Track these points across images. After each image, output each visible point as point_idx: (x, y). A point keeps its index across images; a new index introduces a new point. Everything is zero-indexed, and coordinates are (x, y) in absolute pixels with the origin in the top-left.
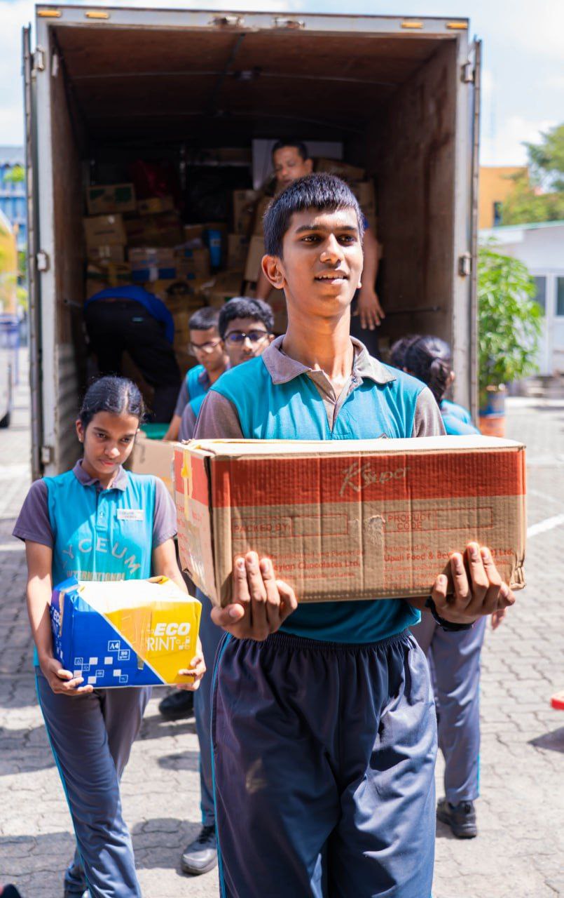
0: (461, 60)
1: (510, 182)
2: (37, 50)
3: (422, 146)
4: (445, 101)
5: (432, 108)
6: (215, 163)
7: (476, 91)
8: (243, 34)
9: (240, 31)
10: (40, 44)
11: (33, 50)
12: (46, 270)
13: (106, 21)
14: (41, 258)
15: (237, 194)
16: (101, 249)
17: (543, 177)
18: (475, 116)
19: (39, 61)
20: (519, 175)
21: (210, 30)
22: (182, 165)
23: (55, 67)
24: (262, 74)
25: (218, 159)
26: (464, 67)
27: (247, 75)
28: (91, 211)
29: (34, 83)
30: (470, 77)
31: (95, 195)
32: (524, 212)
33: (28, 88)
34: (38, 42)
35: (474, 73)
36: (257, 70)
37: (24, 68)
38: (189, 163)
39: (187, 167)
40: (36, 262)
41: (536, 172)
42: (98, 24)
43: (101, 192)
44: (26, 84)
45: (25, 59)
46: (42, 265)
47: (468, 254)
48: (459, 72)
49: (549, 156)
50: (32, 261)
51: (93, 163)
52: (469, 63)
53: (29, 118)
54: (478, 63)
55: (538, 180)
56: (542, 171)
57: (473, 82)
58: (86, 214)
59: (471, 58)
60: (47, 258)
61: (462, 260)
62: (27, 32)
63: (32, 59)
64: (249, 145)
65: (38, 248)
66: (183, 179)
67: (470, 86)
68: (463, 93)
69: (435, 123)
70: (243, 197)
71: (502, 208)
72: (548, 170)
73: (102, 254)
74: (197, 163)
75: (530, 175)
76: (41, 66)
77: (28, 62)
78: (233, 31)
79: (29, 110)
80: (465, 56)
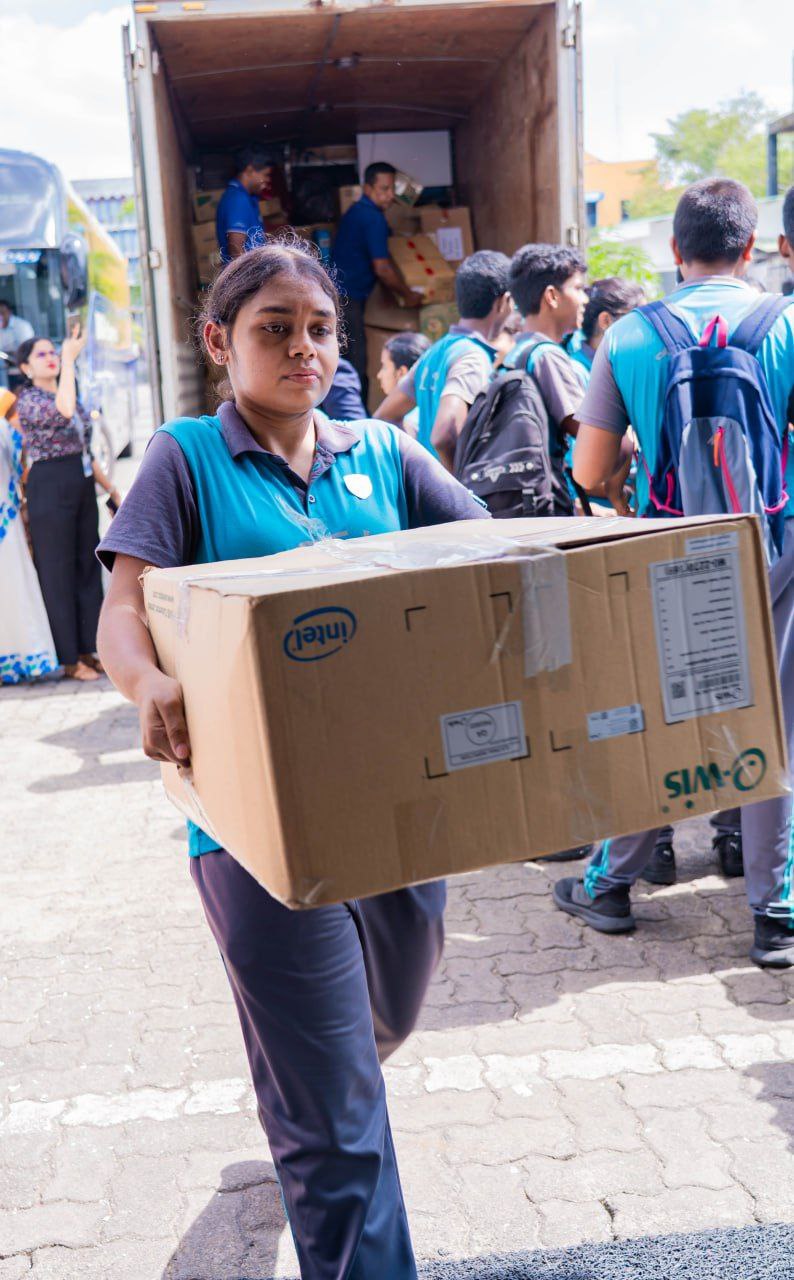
0: (561, 24)
1: (638, 177)
2: (138, 47)
3: (527, 121)
4: (545, 69)
5: (534, 80)
6: (319, 163)
7: (579, 55)
8: (339, 15)
9: (336, 12)
10: (140, 41)
11: (133, 48)
12: (158, 268)
13: (204, 13)
14: (153, 255)
15: (343, 190)
16: (211, 256)
17: (673, 169)
18: (578, 82)
19: (140, 58)
20: (646, 170)
21: (305, 13)
22: (288, 167)
23: (156, 63)
24: (362, 60)
25: (324, 157)
26: (564, 32)
27: (346, 62)
28: (199, 218)
29: (136, 84)
30: (570, 41)
31: (202, 201)
32: (655, 208)
33: (131, 86)
34: (138, 39)
35: (575, 37)
36: (356, 54)
37: (126, 67)
38: (294, 164)
39: (292, 168)
40: (149, 260)
41: (665, 165)
42: (194, 15)
43: (208, 199)
44: (128, 83)
45: (126, 57)
46: (154, 262)
47: (575, 225)
48: (559, 37)
49: (678, 147)
50: (145, 259)
51: (198, 170)
52: (569, 27)
53: (134, 116)
54: (578, 27)
55: (667, 173)
56: (671, 163)
57: (574, 47)
58: (195, 221)
59: (572, 22)
60: (159, 255)
61: (569, 232)
62: (126, 29)
63: (132, 57)
64: (353, 141)
65: (149, 247)
66: (289, 181)
67: (571, 52)
68: (564, 60)
69: (538, 94)
70: (350, 194)
71: (629, 207)
72: (679, 162)
73: (212, 261)
74: (302, 164)
75: (660, 168)
76: (142, 63)
77: (129, 60)
78: (328, 13)
79: (133, 109)
80: (564, 20)
